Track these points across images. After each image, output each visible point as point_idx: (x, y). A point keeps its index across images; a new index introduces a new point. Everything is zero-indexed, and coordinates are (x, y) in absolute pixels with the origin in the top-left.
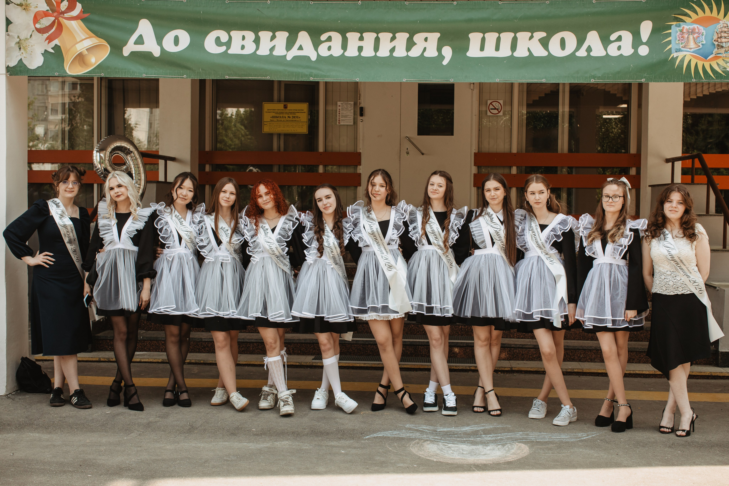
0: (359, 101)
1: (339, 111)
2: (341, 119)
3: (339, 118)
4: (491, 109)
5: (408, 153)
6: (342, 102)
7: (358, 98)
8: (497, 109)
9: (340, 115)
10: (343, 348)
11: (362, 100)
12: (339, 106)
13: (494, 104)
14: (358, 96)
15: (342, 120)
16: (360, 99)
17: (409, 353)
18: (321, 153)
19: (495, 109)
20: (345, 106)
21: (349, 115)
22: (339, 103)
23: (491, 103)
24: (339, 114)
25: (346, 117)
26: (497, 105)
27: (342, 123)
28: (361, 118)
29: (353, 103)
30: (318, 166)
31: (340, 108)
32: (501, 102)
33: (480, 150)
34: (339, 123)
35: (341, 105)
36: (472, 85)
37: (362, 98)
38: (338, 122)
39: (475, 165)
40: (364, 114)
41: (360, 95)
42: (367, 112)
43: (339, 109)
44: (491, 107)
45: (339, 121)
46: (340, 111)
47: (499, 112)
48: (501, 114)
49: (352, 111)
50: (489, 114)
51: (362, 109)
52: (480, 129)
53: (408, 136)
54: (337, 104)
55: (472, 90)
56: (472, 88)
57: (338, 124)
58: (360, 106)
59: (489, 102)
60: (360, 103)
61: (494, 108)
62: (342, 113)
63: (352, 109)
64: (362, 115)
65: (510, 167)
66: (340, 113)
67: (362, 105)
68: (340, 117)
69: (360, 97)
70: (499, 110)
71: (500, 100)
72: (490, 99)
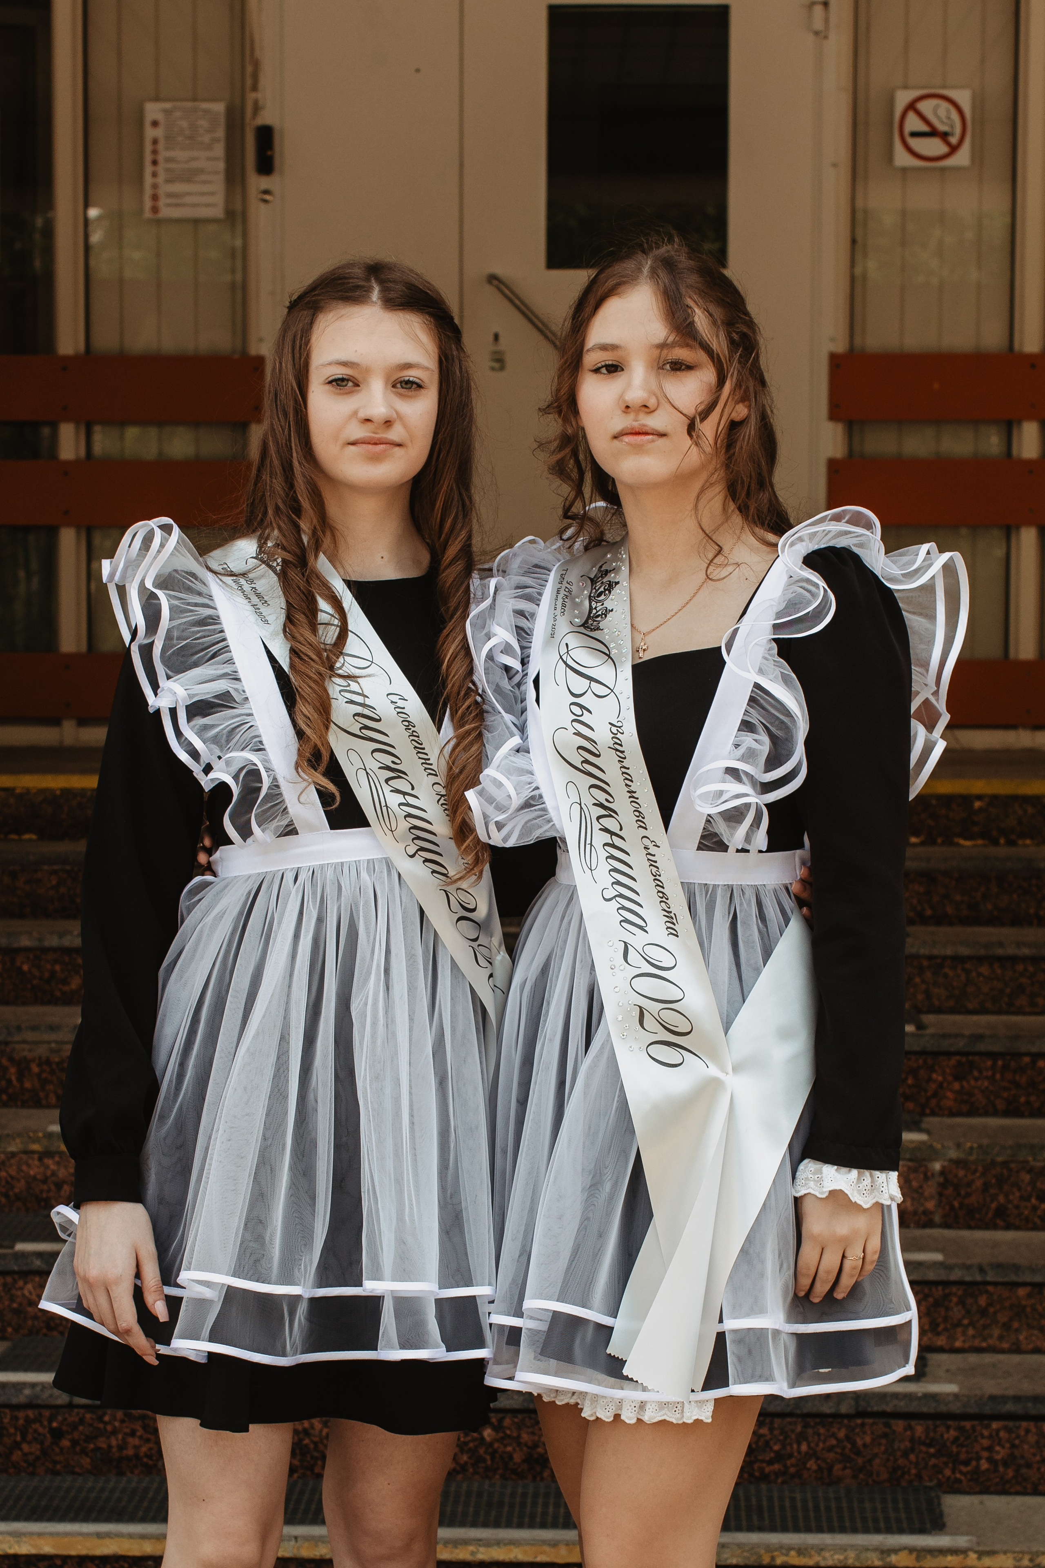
0: (251, 96)
1: (155, 152)
2: (165, 189)
3: (155, 186)
4: (914, 134)
5: (499, 361)
6: (168, 105)
7: (249, 82)
8: (944, 136)
9: (160, 169)
10: (133, 1434)
11: (267, 91)
12: (155, 124)
13: (925, 107)
14: (249, 69)
15: (170, 195)
16: (255, 88)
17: (518, 1457)
18: (67, 362)
19: (933, 133)
20: (184, 124)
21: (201, 171)
22: (153, 110)
23: (912, 106)
24: (155, 163)
25: (189, 180)
26: (942, 113)
27: (166, 212)
28: (264, 182)
29: (220, 107)
30: (54, 426)
31: (159, 133)
32: (964, 98)
33: (858, 341)
34: (155, 210)
35: (160, 117)
36: (818, 10)
37: (266, 80)
38: (148, 204)
39: (834, 416)
40: (277, 163)
41: (256, 65)
42: (292, 149)
43: (155, 142)
44: (913, 123)
45: (155, 198)
46: (161, 146)
47: (954, 149)
48: (962, 158)
49: (219, 150)
50: (902, 158)
51: (265, 136)
52: (859, 238)
53: (498, 271)
54: (139, 113)
55: (821, 35)
56: (818, 25)
57: (148, 214)
58: (259, 122)
59: (903, 99)
60: (257, 108)
61: (924, 128)
62: (168, 160)
63: (216, 140)
64: (266, 166)
65: (1009, 427)
66: (160, 158)
67: (267, 118)
68: (160, 179)
69: (255, 76)
70: (954, 140)
71: (953, 87)
72: (906, 87)
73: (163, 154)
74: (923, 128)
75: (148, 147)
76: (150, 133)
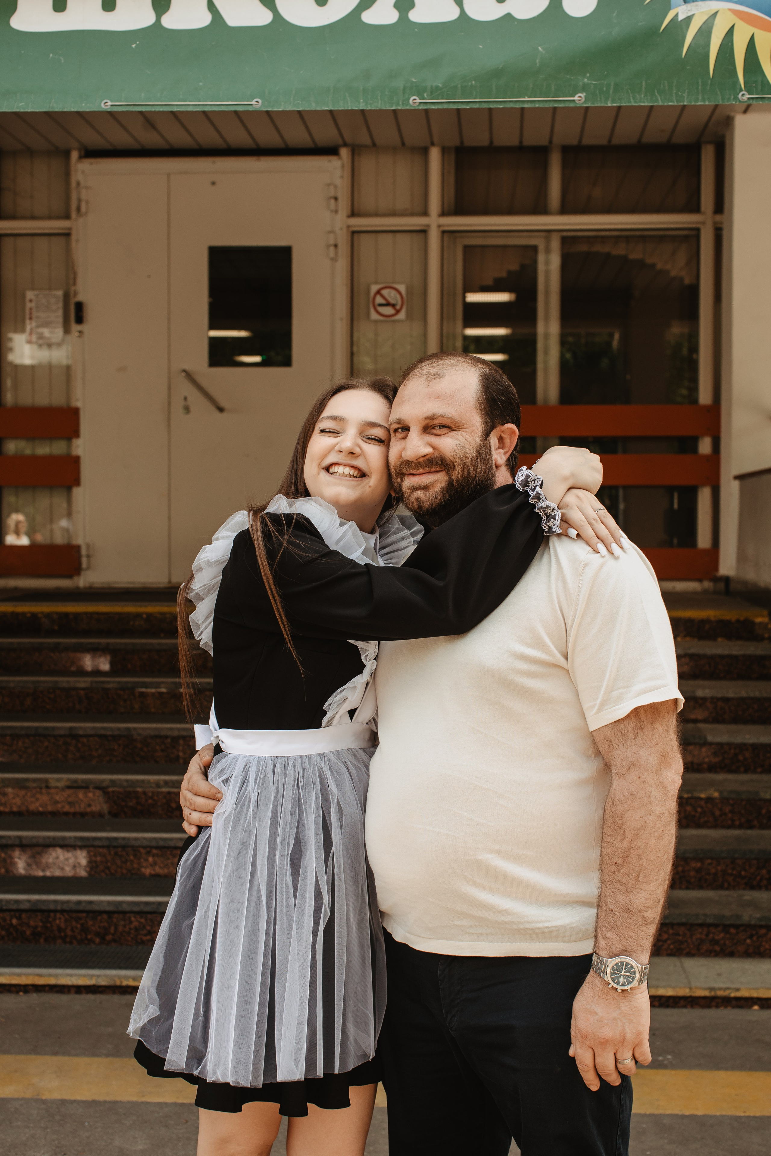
0: (73, 288)
1: (31, 314)
2: (35, 330)
3: (31, 329)
4: (381, 305)
5: (186, 409)
6: (36, 292)
7: (72, 281)
8: (393, 306)
9: (33, 321)
11: (80, 286)
12: (31, 301)
13: (385, 292)
14: (72, 276)
15: (37, 333)
16: (74, 284)
19: (388, 304)
20: (45, 300)
21: (53, 322)
22: (30, 294)
23: (378, 292)
24: (31, 318)
25: (46, 326)
26: (392, 295)
28: (79, 327)
29: (60, 293)
31: (33, 305)
32: (402, 288)
35: (33, 297)
36: (332, 249)
37: (80, 281)
40: (83, 319)
41: (75, 274)
42: (90, 313)
43: (31, 309)
44: (379, 300)
45: (31, 334)
46: (34, 311)
47: (398, 312)
48: (402, 315)
49: (60, 313)
50: (374, 316)
51: (79, 307)
52: (355, 352)
53: (186, 368)
54: (24, 296)
55: (334, 260)
56: (332, 256)
58: (77, 300)
59: (374, 288)
60: (76, 294)
61: (386, 303)
62: (36, 317)
63: (59, 308)
64: (79, 320)
66: (33, 316)
67: (80, 298)
68: (33, 326)
69: (75, 279)
70: (398, 307)
71: (399, 283)
72: (376, 283)
73: (34, 314)
74: (382, 301)
75: (27, 312)
76: (29, 305)
